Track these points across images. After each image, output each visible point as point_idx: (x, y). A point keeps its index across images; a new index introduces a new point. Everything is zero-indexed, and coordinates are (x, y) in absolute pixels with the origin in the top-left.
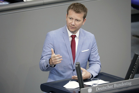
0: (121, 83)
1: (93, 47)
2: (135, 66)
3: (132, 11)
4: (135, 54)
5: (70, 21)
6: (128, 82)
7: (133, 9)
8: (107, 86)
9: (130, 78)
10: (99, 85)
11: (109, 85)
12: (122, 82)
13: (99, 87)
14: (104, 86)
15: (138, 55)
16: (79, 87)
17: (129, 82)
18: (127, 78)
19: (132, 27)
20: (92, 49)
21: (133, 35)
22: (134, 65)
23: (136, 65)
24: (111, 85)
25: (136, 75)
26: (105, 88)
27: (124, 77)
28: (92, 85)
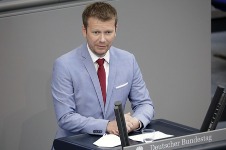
0: (193, 138)
1: (135, 78)
2: (218, 108)
3: (212, 13)
4: (218, 87)
5: (95, 37)
6: (206, 135)
7: (214, 9)
8: (169, 142)
9: (209, 129)
10: (155, 140)
11: (174, 141)
12: (196, 135)
13: (156, 144)
14: (165, 143)
15: (223, 89)
16: (120, 144)
17: (208, 135)
18: (205, 128)
19: (213, 41)
20: (133, 80)
21: (216, 55)
22: (216, 107)
23: (219, 106)
24: (176, 141)
25: (219, 124)
26: (167, 146)
27: (199, 128)
28: (143, 141)
